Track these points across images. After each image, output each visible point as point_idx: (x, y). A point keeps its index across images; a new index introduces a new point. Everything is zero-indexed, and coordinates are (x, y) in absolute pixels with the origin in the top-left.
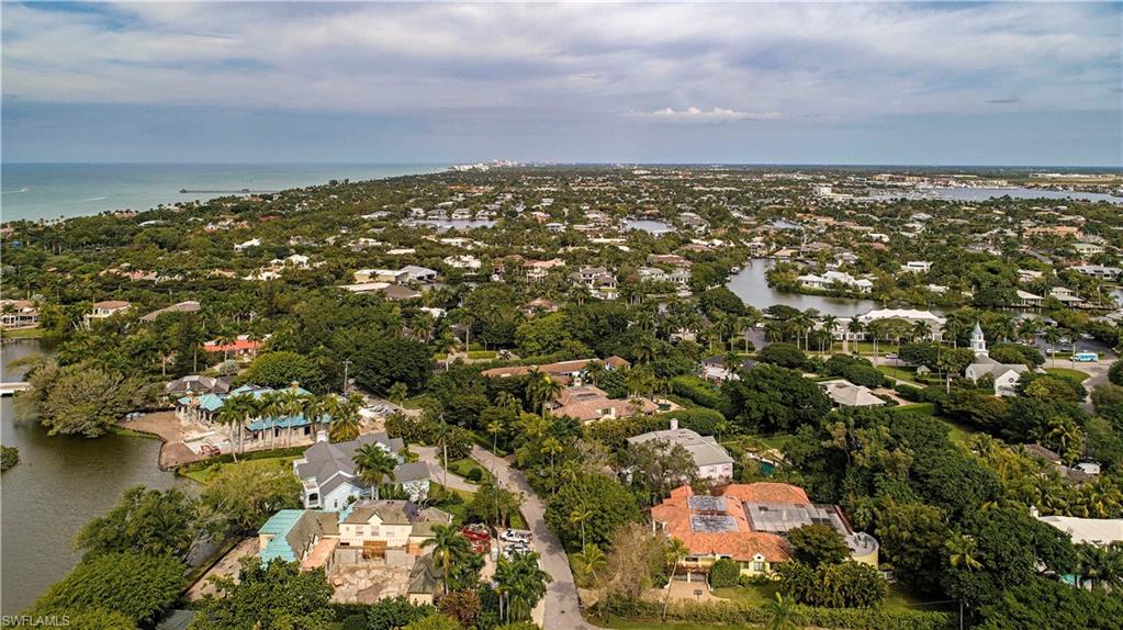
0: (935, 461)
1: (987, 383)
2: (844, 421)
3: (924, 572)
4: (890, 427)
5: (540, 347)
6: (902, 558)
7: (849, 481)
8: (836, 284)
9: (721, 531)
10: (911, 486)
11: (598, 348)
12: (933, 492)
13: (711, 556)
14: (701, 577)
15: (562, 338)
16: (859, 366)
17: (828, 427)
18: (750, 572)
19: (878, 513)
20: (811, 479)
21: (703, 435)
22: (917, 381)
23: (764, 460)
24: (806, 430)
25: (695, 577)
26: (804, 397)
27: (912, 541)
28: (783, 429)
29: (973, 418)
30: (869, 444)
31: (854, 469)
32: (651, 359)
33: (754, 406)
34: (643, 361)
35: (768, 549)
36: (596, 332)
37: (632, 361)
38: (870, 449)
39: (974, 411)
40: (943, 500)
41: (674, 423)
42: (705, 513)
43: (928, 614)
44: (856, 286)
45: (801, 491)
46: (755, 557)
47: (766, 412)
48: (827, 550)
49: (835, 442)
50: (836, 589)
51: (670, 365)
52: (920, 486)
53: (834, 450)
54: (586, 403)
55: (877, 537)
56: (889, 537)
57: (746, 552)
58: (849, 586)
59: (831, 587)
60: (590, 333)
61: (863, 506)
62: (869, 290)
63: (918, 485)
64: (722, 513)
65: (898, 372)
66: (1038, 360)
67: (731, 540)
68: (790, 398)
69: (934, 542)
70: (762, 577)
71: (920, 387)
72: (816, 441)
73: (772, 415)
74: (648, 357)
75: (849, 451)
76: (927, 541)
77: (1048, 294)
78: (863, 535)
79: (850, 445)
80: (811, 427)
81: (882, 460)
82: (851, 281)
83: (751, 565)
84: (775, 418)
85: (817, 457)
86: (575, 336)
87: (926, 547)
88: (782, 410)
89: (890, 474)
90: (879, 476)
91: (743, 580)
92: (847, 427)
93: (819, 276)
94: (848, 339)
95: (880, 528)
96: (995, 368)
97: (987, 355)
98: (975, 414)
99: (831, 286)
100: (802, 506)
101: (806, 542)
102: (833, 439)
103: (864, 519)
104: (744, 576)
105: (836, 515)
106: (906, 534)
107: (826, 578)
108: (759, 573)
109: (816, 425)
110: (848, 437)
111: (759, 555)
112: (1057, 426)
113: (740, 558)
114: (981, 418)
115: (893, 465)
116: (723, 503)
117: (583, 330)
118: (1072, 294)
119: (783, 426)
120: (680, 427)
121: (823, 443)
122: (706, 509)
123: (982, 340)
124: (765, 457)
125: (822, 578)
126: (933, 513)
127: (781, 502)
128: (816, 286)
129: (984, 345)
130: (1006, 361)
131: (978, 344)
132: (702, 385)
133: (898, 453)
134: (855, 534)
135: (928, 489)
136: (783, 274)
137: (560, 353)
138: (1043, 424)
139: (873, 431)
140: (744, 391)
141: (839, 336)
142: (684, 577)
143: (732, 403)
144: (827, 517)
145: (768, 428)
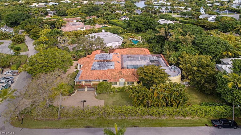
0: (203, 39)
1: (206, 19)
2: (164, 28)
3: (206, 84)
4: (182, 29)
5: (72, 14)
6: (194, 77)
7: (166, 46)
8: (161, 3)
9: (106, 69)
10: (194, 48)
11: (90, 14)
12: (204, 50)
13: (97, 80)
14: (93, 89)
15: (79, 13)
16: (168, 16)
17: (158, 29)
18: (118, 86)
19: (181, 59)
20: (151, 45)
21: (113, 33)
22: (185, 19)
23: (136, 40)
24: (150, 31)
25: (89, 89)
26: (150, 22)
27: (199, 71)
28: (143, 31)
29: (205, 27)
30: (174, 34)
31: (168, 42)
32: (104, 16)
33: (133, 25)
34: (101, 16)
35: (127, 76)
36: (89, 11)
37: (98, 17)
38: (174, 36)
39: (206, 25)
40: (209, 52)
41: (103, 31)
42: (101, 61)
43: (212, 108)
44: (167, 4)
45: (147, 50)
46: (120, 80)
47: (137, 27)
48: (156, 78)
49: (161, 34)
50: (161, 98)
51: (109, 17)
52: (198, 47)
53: (160, 36)
54: (74, 26)
55: (180, 68)
56: (186, 68)
57: (116, 78)
58: (168, 97)
59: (158, 97)
60: (87, 11)
61: (173, 56)
62: (170, 5)
63: (196, 47)
64: (109, 61)
65: (179, 18)
66: (218, 14)
67: (109, 73)
68: (146, 23)
69: (211, 72)
70: (123, 88)
71: (186, 21)
72: (153, 34)
73: (140, 27)
74: (102, 15)
75: (166, 36)
76: (207, 71)
77: (214, 4)
78: (173, 67)
79: (166, 35)
80: (152, 30)
81: (181, 39)
82: (165, 3)
83: (118, 83)
84: (140, 28)
85: (154, 39)
86: (83, 12)
87: (207, 74)
88: (142, 26)
89: (184, 44)
90: (179, 45)
91: (113, 90)
92: (165, 29)
93: (158, 2)
94: (165, 12)
95: (182, 65)
96: (207, 16)
97: (205, 13)
98: (206, 26)
99: (160, 4)
100: (147, 55)
101: (145, 75)
102: (160, 33)
103: (174, 61)
104: (114, 88)
105: (161, 58)
106: (195, 68)
107: (155, 93)
108: (122, 86)
109: (154, 30)
110: (165, 32)
111: (122, 79)
112: (238, 27)
113: (113, 80)
114: (208, 26)
115: (186, 41)
116: (111, 56)
117: (85, 10)
118: (220, 4)
119: (143, 30)
120: (105, 31)
121: (156, 34)
122: (102, 59)
123: (203, 10)
124: (136, 39)
125: (153, 92)
126: (206, 59)
127: (138, 54)
128: (157, 4)
129: (204, 11)
130: (211, 14)
131: (202, 11)
132: (119, 21)
133: (187, 36)
134: (169, 66)
135: (202, 49)
136: (148, 2)
137: (77, 15)
138: (232, 27)
139: (175, 30)
140: (130, 22)
141: (162, 12)
142: (84, 89)
143: (127, 25)
144: (157, 59)
145: (138, 31)
